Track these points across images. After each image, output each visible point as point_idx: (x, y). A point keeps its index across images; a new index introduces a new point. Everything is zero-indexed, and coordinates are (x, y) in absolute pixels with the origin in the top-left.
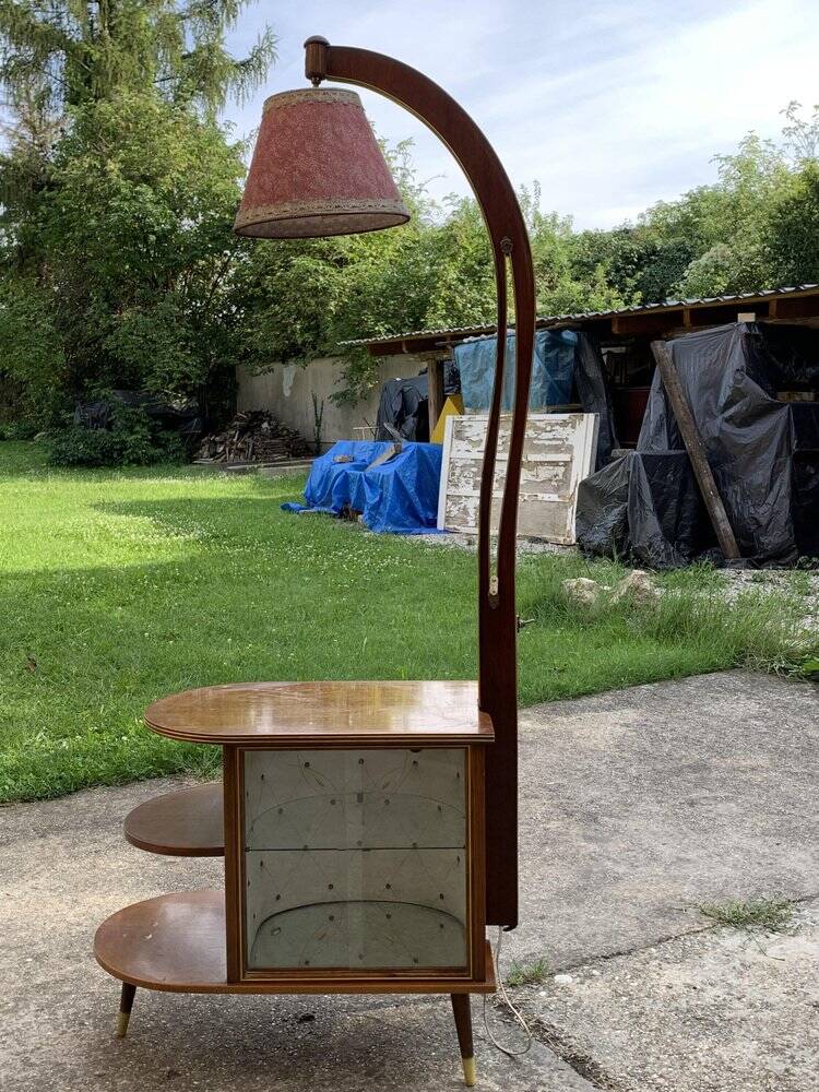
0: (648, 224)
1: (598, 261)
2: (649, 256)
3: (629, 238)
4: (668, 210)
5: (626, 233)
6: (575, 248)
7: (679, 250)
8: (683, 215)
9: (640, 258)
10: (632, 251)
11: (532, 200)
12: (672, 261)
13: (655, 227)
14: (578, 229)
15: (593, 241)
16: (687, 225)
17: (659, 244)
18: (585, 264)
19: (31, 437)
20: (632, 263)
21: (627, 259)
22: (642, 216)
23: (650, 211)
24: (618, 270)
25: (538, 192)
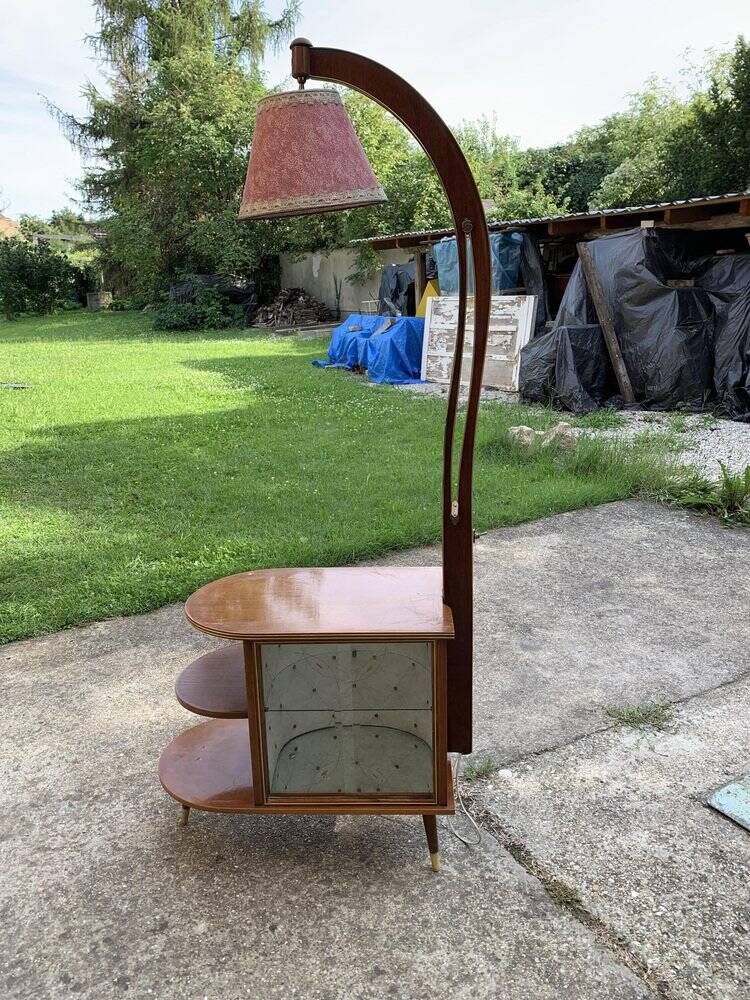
0: (574, 143)
1: (538, 171)
2: (575, 166)
3: (561, 154)
4: (591, 131)
5: (558, 150)
6: (523, 161)
7: (596, 162)
8: (600, 135)
9: (568, 169)
10: (562, 163)
11: (491, 125)
12: (591, 171)
13: (579, 145)
14: (523, 148)
15: (535, 157)
16: (603, 143)
17: (582, 158)
18: (528, 174)
19: (142, 308)
20: (562, 172)
21: (559, 170)
22: (571, 137)
23: (577, 133)
24: (552, 178)
25: (495, 119)
